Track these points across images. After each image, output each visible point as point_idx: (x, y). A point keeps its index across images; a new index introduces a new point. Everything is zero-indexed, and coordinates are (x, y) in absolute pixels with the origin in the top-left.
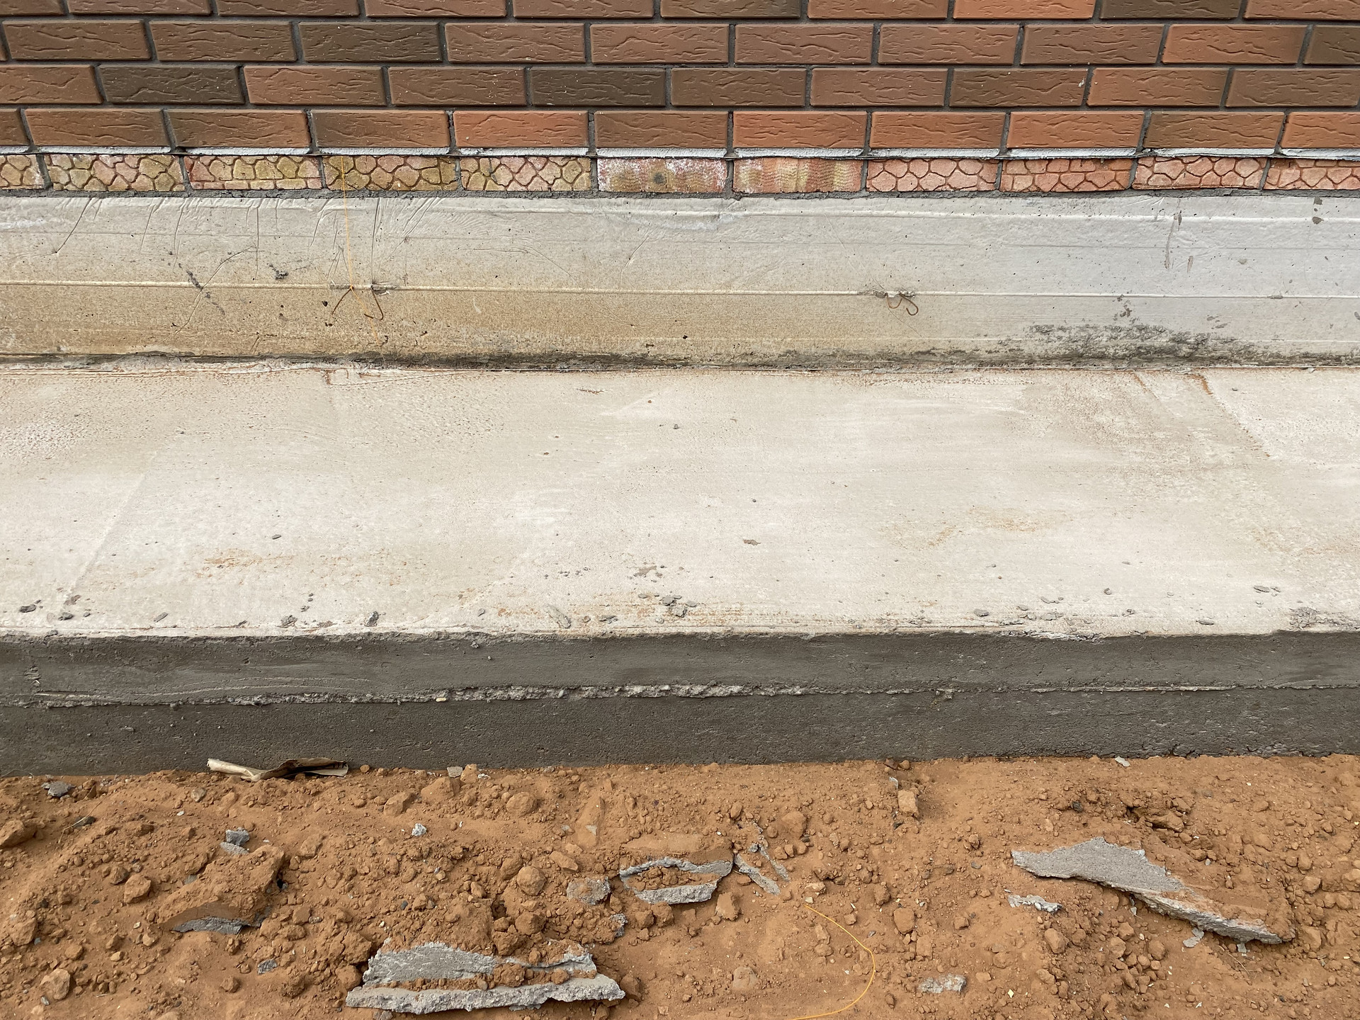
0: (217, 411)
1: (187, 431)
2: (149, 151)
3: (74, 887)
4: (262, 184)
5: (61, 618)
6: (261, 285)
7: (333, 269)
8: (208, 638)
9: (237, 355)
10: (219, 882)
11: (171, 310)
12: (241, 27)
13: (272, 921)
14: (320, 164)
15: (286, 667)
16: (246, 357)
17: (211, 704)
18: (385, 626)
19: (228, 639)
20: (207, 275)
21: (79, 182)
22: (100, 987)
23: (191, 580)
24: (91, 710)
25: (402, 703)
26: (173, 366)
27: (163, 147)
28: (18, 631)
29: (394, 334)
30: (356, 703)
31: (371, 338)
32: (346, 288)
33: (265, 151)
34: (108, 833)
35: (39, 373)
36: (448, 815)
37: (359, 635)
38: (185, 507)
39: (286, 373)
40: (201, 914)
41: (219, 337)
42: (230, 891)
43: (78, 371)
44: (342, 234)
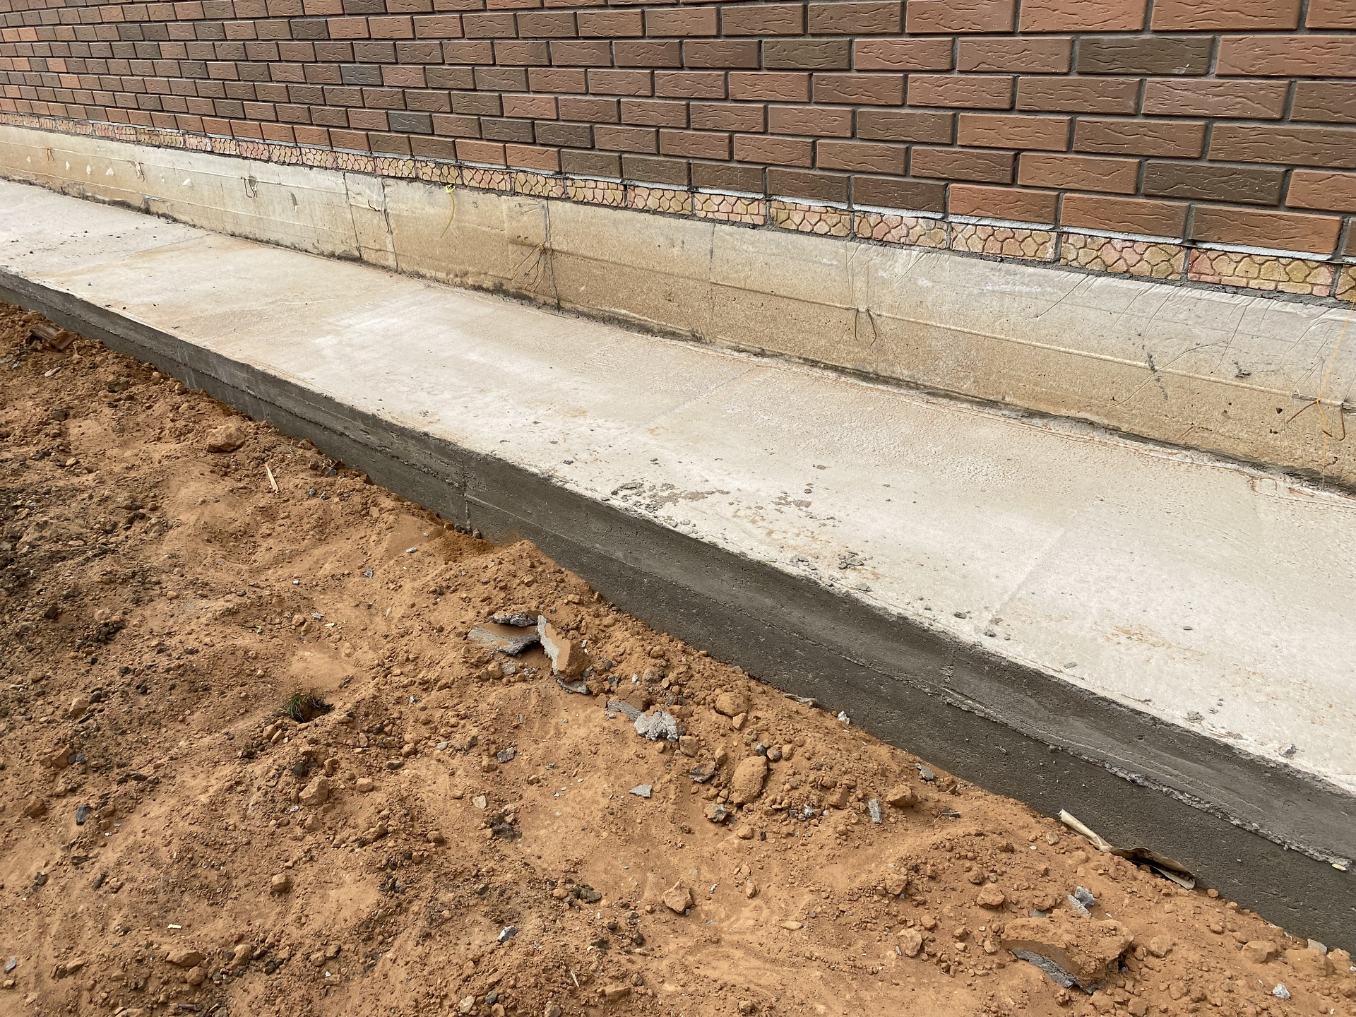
0: (1135, 488)
1: (1106, 499)
2: (1161, 240)
3: (941, 867)
4: (1262, 284)
5: (986, 634)
6: (1217, 379)
7: (1303, 379)
8: (1114, 702)
9: (1163, 439)
10: (1068, 932)
11: (1118, 386)
12: (1308, 132)
13: (1106, 997)
14: (1336, 273)
15: (1179, 760)
16: (1170, 444)
17: (1087, 761)
18: (1301, 763)
19: (1133, 710)
20: (1165, 360)
21: (1083, 260)
22: (944, 965)
23: (1101, 640)
24: (979, 720)
25: (1290, 849)
26: (1097, 435)
27: (1175, 238)
28: (951, 631)
29: (1347, 457)
30: (1238, 826)
31: (1319, 455)
32: (1311, 400)
33: (1280, 253)
34: (977, 835)
35: (981, 415)
36: (1318, 994)
37: (1274, 762)
38: (1100, 570)
39: (1209, 469)
40: (1044, 952)
41: (1152, 419)
42: (1077, 946)
43: (1012, 421)
44: (1331, 346)
